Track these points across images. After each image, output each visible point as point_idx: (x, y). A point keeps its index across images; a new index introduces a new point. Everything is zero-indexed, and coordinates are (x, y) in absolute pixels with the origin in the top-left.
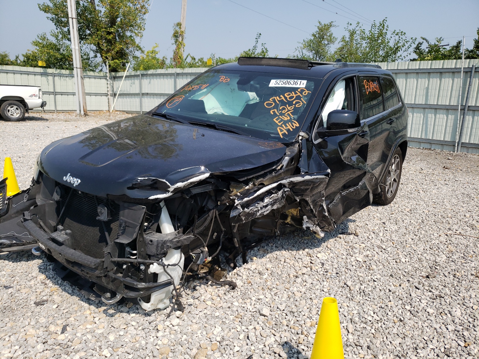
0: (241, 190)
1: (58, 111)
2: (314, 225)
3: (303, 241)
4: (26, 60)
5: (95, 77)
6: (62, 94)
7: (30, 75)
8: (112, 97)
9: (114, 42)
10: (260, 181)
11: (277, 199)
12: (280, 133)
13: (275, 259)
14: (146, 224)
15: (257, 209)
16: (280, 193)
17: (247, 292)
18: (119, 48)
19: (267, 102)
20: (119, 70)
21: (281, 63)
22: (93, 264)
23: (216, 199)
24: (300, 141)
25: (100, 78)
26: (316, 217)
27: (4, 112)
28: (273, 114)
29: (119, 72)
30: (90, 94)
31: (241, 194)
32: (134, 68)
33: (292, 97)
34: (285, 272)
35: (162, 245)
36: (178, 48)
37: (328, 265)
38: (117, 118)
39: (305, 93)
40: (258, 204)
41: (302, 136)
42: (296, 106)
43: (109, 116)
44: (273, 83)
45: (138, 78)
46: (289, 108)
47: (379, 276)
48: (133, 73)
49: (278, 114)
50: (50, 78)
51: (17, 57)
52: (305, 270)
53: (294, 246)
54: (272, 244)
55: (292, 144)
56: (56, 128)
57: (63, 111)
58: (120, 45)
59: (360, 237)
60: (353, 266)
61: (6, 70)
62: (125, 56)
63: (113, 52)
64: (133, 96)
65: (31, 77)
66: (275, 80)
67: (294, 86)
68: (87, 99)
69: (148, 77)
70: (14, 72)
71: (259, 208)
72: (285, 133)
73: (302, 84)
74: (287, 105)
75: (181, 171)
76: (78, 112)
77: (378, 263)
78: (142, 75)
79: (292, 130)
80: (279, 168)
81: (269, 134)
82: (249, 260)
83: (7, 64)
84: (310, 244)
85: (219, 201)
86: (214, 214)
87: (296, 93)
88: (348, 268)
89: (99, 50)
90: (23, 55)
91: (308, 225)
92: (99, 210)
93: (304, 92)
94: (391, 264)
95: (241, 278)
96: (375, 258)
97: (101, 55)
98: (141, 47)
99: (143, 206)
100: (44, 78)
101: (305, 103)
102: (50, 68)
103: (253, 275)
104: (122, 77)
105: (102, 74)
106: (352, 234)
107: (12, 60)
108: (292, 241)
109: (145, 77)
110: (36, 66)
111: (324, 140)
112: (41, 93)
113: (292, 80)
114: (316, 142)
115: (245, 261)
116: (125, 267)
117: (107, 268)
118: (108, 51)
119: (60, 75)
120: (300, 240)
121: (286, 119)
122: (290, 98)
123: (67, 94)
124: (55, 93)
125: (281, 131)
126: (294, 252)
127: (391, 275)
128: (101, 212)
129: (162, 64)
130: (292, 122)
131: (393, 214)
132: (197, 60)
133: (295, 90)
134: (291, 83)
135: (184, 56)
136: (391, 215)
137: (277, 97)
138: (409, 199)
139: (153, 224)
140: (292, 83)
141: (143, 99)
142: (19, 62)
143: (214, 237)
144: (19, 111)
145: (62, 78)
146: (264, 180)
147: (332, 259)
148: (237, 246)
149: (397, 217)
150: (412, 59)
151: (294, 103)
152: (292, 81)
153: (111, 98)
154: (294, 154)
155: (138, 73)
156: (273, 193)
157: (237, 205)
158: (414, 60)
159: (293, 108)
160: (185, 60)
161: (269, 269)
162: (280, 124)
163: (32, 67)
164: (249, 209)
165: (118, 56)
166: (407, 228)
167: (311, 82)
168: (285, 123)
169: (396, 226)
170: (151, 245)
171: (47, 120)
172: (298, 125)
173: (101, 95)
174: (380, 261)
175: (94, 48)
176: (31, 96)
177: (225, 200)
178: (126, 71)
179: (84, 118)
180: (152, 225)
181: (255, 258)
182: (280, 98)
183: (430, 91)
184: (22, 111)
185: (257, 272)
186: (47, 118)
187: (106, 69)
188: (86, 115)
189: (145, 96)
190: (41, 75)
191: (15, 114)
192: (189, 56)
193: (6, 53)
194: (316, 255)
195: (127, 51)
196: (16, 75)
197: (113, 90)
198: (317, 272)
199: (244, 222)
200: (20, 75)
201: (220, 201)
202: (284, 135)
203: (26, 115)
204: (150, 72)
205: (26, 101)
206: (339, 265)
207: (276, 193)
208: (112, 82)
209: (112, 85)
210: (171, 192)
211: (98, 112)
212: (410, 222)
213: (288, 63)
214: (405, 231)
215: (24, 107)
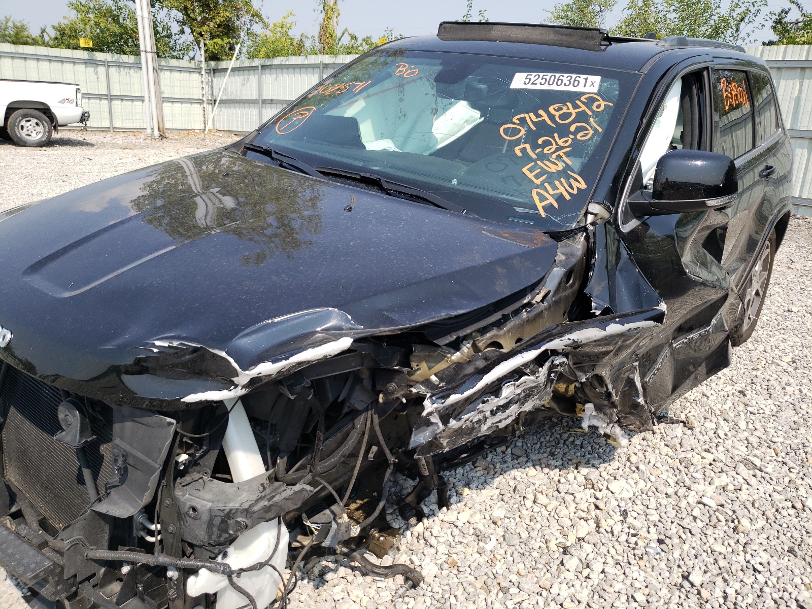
0: (442, 366)
1: (116, 130)
2: (608, 424)
3: (571, 439)
4: (59, 37)
5: (181, 70)
6: (122, 98)
7: (65, 64)
8: (210, 106)
9: (214, 6)
10: (491, 338)
11: (535, 387)
12: (540, 206)
13: (512, 490)
14: (184, 457)
15: (481, 416)
16: (543, 371)
17: (447, 596)
18: (224, 17)
19: (506, 126)
20: (224, 58)
21: (536, 34)
22: (30, 575)
23: (374, 386)
24: (591, 228)
25: (189, 70)
26: (615, 407)
27: (14, 129)
28: (520, 154)
29: (223, 60)
30: (173, 100)
31: (441, 380)
32: (249, 54)
33: (568, 115)
34: (536, 532)
35: (223, 521)
36: (328, 18)
37: (635, 515)
38: (217, 144)
39: (598, 106)
40: (484, 402)
41: (595, 215)
42: (578, 137)
43: (204, 140)
44: (519, 81)
45: (256, 71)
46: (560, 142)
47: (765, 557)
48: (247, 63)
49: (534, 156)
50: (102, 70)
51: (43, 31)
52: (584, 529)
53: (552, 454)
54: (503, 448)
55: (571, 234)
56: (103, 161)
57: (125, 130)
58: (226, 10)
59: (697, 430)
60: (695, 518)
61: (24, 54)
62: (235, 33)
63: (212, 24)
64: (247, 105)
65: (68, 67)
66: (524, 75)
67: (571, 88)
68: (164, 108)
69: (274, 71)
70: (38, 58)
71: (488, 414)
72: (551, 205)
73: (590, 84)
74: (556, 135)
75: (273, 324)
76: (149, 131)
77: (750, 507)
78: (262, 66)
79: (568, 197)
80: (539, 298)
81: (510, 205)
82: (453, 500)
83: (26, 43)
84: (590, 448)
85: (380, 392)
86: (369, 422)
87: (576, 107)
88: (684, 523)
89: (188, 19)
90: (54, 27)
91: (595, 422)
92: (61, 416)
93: (596, 103)
94: (784, 513)
95: (433, 551)
96: (743, 495)
97: (191, 29)
98: (264, 16)
99: (169, 419)
100: (91, 70)
101: (600, 130)
102: (102, 51)
103: (461, 540)
104: (226, 69)
105: (192, 65)
106: (677, 422)
107: (34, 36)
108: (548, 438)
109: (267, 71)
110: (77, 47)
111: (644, 223)
112: (79, 95)
113: (566, 75)
114: (626, 229)
115: (444, 503)
116: (125, 569)
117: (75, 576)
118: (203, 22)
119: (119, 65)
120: (565, 436)
121: (553, 169)
122: (561, 117)
123: (132, 99)
124: (110, 97)
125: (542, 198)
126: (555, 474)
127: (791, 551)
128: (66, 421)
129: (299, 49)
130: (568, 177)
131: (758, 369)
132: (360, 41)
133: (572, 97)
134: (562, 82)
135: (338, 33)
136: (754, 373)
137: (532, 114)
138: (782, 331)
139: (205, 453)
140: (566, 80)
141: (264, 110)
142: (47, 38)
143: (371, 456)
144: (40, 129)
145: (122, 69)
146: (502, 332)
147: (644, 496)
148: (427, 473)
149: (768, 377)
150: (766, 41)
151: (572, 128)
152: (565, 77)
153: (209, 108)
154: (574, 261)
155: (257, 62)
156: (526, 374)
157: (430, 414)
158: (771, 43)
159: (570, 141)
160: (340, 40)
161: (499, 523)
162: (538, 182)
163: (69, 48)
164: (460, 419)
165: (222, 32)
166: (797, 408)
167: (610, 81)
168: (552, 178)
169: (770, 401)
170: (194, 518)
171: (92, 145)
172: (583, 186)
173: (191, 101)
174: (757, 505)
175: (180, 16)
176: (62, 102)
177: (398, 392)
178: (234, 58)
179: (158, 143)
180: (201, 457)
181: (466, 491)
182: (538, 116)
183: (802, 103)
184: (47, 128)
185: (471, 531)
186: (92, 142)
187: (201, 56)
188: (162, 137)
189: (268, 105)
190: (85, 63)
191: (34, 134)
192: (346, 33)
193: (24, 23)
194: (605, 483)
195: (238, 23)
196: (40, 62)
197: (212, 94)
198: (612, 533)
199: (447, 449)
200: (48, 63)
201: (386, 394)
202: (549, 209)
203: (55, 136)
204: (277, 61)
205: (53, 110)
206: (663, 514)
207: (533, 373)
208: (210, 78)
209: (210, 84)
210: (243, 387)
211: (185, 132)
212: (801, 391)
213: (551, 36)
214: (795, 418)
215: (49, 123)
